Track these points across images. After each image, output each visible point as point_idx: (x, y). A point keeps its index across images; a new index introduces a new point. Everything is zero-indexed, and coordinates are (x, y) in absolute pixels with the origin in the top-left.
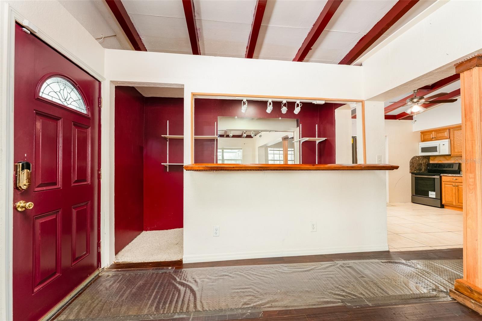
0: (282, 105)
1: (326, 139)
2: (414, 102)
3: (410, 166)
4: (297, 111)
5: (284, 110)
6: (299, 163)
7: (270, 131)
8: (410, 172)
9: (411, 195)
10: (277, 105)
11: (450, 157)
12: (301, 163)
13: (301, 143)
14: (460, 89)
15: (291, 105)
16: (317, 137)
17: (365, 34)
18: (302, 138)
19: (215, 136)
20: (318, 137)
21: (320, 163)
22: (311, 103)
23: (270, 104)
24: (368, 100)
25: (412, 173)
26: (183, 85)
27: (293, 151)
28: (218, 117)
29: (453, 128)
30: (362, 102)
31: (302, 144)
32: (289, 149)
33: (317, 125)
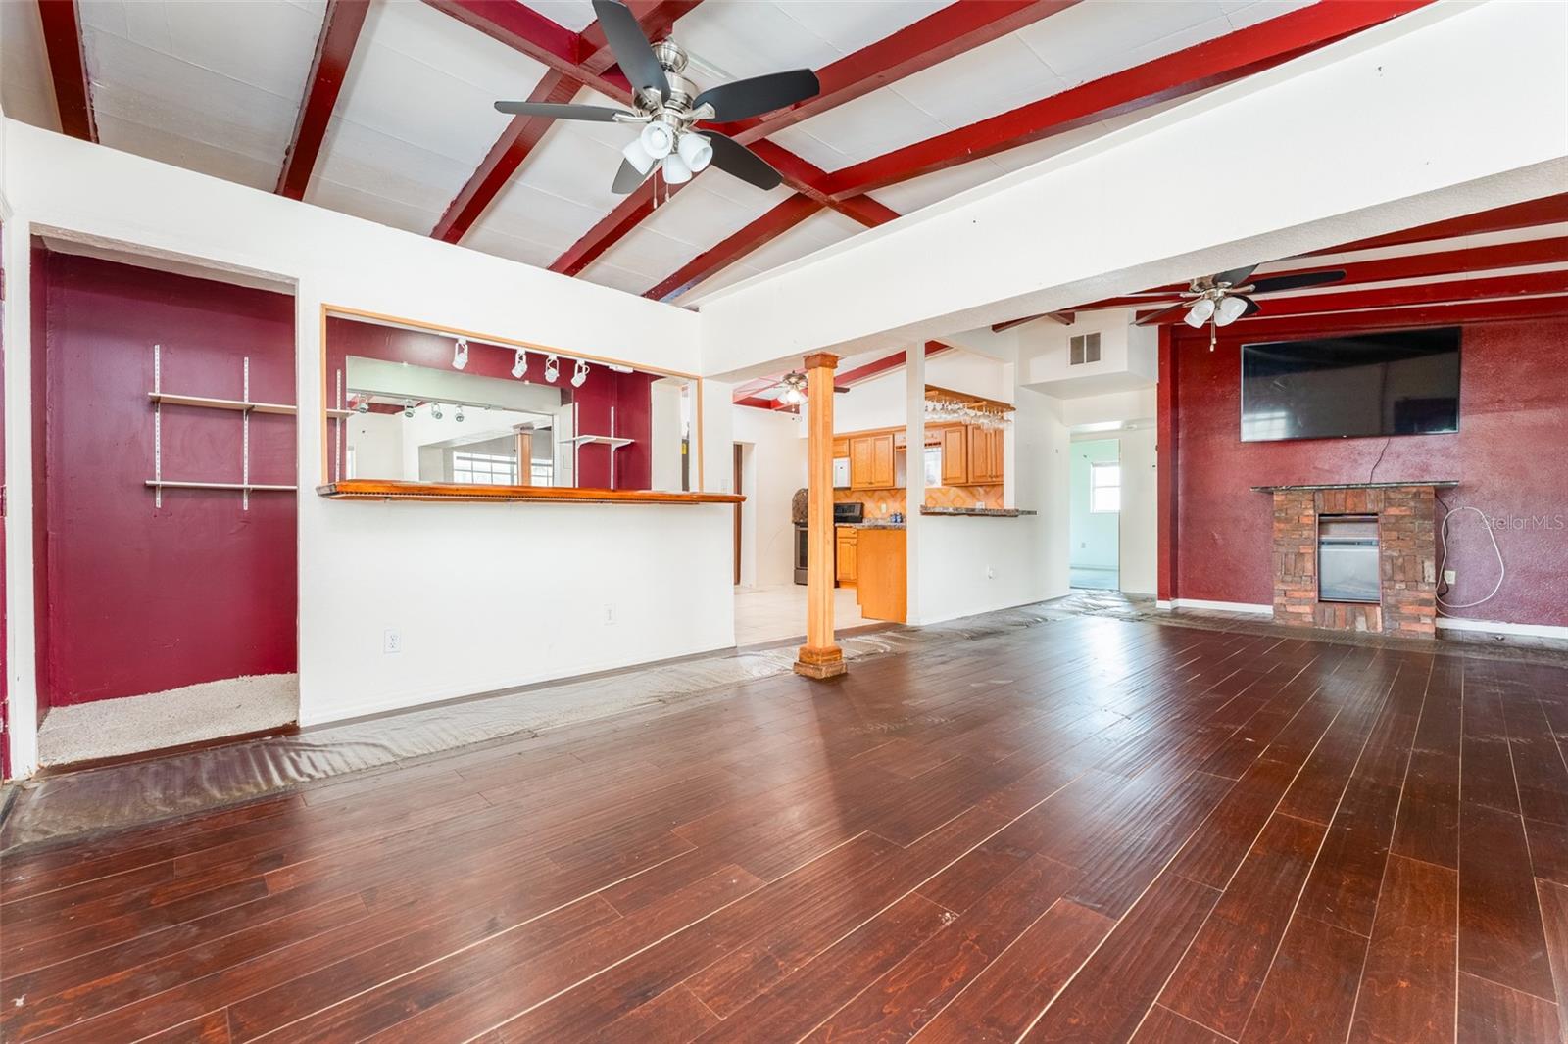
0: (548, 365)
1: (632, 443)
2: (790, 383)
3: (793, 509)
4: (578, 380)
5: (552, 375)
6: (572, 486)
7: (488, 408)
8: (793, 522)
9: (793, 568)
10: (537, 361)
11: (847, 492)
12: (577, 486)
13: (577, 447)
14: (905, 352)
15: (567, 366)
16: (612, 434)
17: (706, 251)
18: (579, 435)
19: (339, 410)
20: (615, 436)
21: (619, 486)
22: (607, 367)
23: (521, 358)
24: (706, 378)
25: (795, 523)
26: (297, 280)
27: (550, 466)
28: (347, 356)
29: (854, 437)
30: (697, 379)
31: (579, 449)
32: (533, 461)
33: (612, 408)
